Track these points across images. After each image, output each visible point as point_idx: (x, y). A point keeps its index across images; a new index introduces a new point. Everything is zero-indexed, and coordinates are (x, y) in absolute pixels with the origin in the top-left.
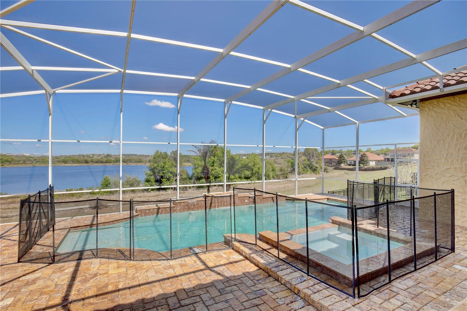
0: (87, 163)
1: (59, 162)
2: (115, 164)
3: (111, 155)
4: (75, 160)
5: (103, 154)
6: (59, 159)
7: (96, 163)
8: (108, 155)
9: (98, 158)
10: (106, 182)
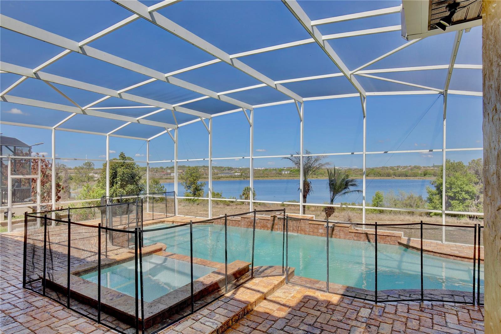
0: (389, 176)
2: (421, 178)
3: (420, 166)
4: (376, 173)
5: (410, 166)
7: (399, 176)
8: (415, 167)
9: (403, 170)
10: (378, 198)
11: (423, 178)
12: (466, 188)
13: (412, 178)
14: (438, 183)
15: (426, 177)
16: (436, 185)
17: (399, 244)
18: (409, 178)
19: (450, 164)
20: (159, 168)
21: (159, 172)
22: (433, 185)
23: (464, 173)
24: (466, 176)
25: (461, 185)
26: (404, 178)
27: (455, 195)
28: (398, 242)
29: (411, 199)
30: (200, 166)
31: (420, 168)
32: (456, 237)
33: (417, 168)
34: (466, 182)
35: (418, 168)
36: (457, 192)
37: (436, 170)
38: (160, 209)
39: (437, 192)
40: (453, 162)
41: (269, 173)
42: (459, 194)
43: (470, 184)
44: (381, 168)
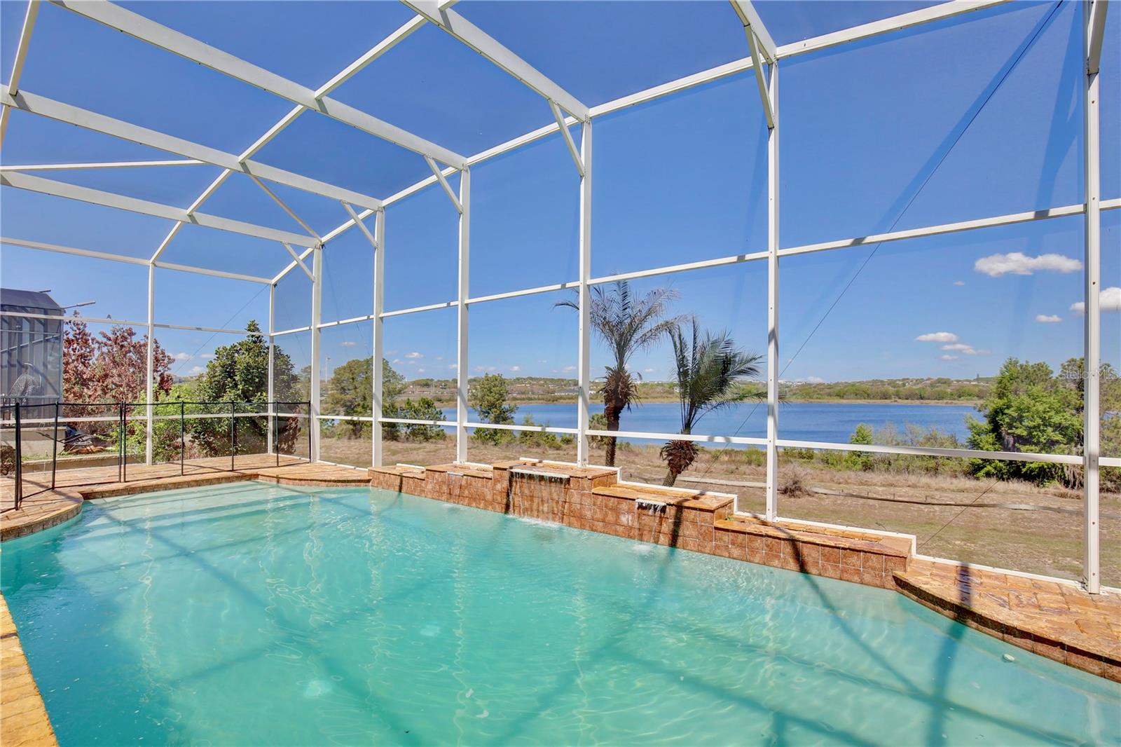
0: (886, 399)
1: (829, 395)
2: (952, 403)
3: (949, 379)
4: (859, 392)
5: (928, 379)
6: (831, 390)
7: (907, 399)
8: (939, 381)
9: (914, 387)
10: (861, 439)
11: (956, 402)
12: (1056, 419)
13: (933, 402)
14: (991, 409)
15: (962, 400)
16: (987, 412)
17: (897, 584)
18: (927, 401)
19: (1019, 368)
20: (451, 380)
21: (449, 388)
22: (982, 413)
23: (1052, 387)
24: (1055, 393)
25: (1044, 412)
26: (918, 402)
27: (1030, 434)
28: (894, 577)
29: (932, 441)
30: (524, 377)
31: (950, 383)
32: (1039, 524)
33: (943, 383)
34: (1056, 406)
35: (945, 383)
36: (1034, 427)
37: (983, 386)
38: (424, 453)
39: (990, 427)
40: (1025, 364)
41: (650, 392)
42: (1040, 431)
43: (1067, 409)
44: (870, 382)
